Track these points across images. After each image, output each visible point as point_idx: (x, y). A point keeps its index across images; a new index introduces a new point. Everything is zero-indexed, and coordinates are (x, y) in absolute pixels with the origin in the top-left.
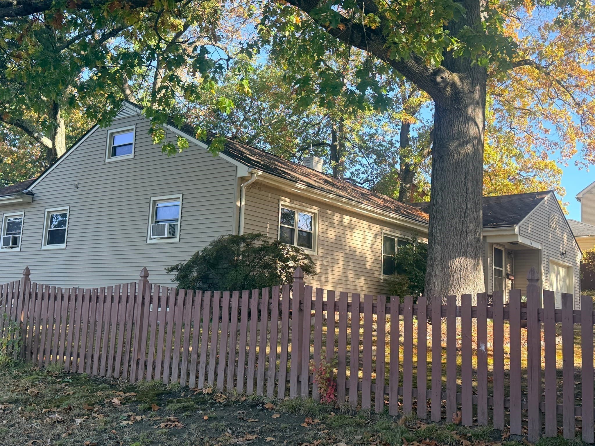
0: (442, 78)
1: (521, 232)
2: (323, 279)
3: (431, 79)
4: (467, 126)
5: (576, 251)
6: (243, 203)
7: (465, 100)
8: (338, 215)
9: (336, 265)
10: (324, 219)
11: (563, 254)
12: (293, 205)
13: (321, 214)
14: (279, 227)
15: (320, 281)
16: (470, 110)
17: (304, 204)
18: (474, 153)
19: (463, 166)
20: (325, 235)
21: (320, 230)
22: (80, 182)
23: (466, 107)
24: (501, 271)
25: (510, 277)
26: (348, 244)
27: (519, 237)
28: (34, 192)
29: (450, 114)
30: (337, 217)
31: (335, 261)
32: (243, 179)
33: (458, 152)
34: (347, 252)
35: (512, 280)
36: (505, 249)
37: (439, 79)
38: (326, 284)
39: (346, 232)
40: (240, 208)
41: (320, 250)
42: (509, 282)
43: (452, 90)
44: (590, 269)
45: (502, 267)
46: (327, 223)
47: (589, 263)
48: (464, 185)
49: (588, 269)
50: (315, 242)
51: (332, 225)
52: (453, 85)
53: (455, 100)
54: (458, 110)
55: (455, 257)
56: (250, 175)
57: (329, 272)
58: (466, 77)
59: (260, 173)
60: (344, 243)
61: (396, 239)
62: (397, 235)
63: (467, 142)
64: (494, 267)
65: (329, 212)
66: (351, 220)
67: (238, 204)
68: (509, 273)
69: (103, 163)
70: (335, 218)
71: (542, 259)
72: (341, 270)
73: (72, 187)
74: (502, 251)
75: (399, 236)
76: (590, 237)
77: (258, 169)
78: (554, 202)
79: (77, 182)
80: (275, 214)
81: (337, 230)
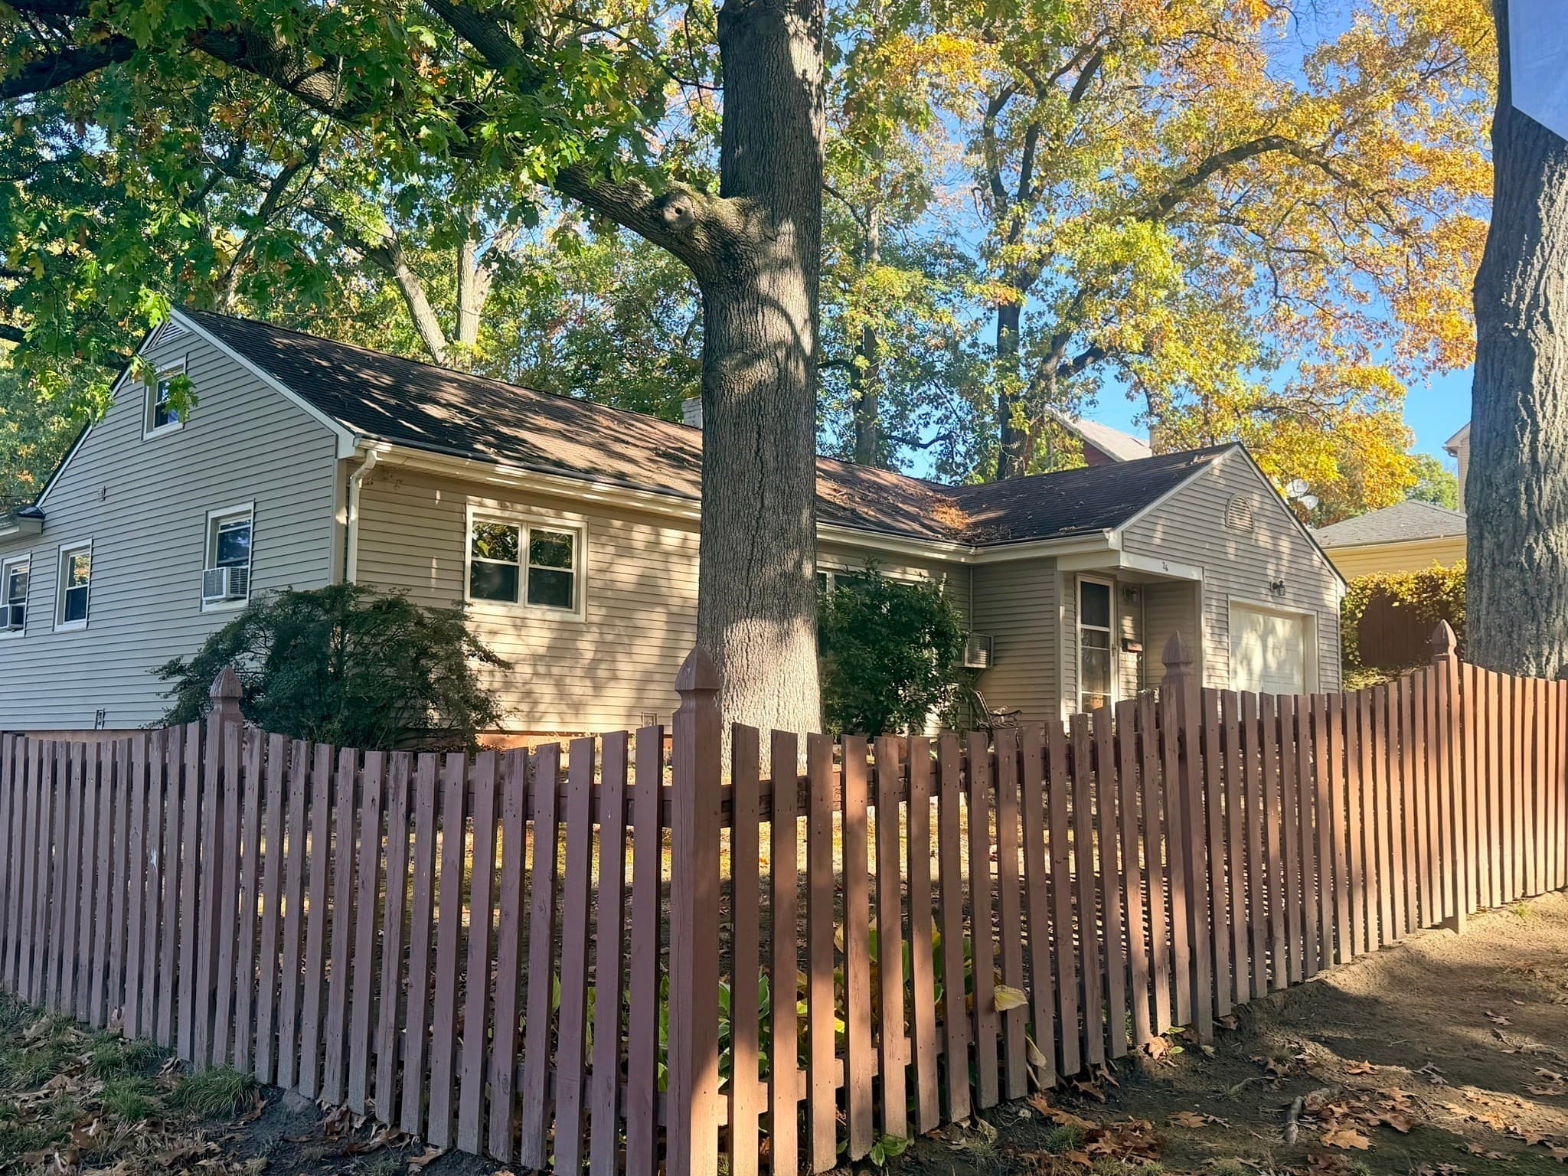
0: (678, 211)
1: (1127, 543)
2: (602, 673)
3: (652, 217)
4: (760, 318)
5: (1326, 579)
6: (354, 516)
7: (752, 259)
8: (645, 529)
9: (638, 641)
10: (603, 539)
11: (1275, 586)
12: (507, 514)
13: (594, 529)
14: (468, 563)
15: (593, 678)
16: (764, 283)
17: (534, 509)
18: (779, 379)
19: (754, 411)
20: (608, 576)
21: (591, 565)
22: (107, 485)
23: (756, 273)
24: (1108, 634)
25: (1130, 647)
26: (675, 592)
27: (1123, 555)
28: (46, 511)
29: (721, 292)
30: (641, 534)
31: (636, 632)
32: (352, 463)
33: (742, 378)
34: (674, 609)
35: (1139, 653)
36: (1116, 583)
37: (670, 215)
38: (612, 684)
39: (671, 566)
40: (347, 528)
41: (592, 610)
42: (1131, 660)
43: (711, 237)
44: (1426, 615)
45: (1107, 626)
46: (611, 549)
47: (1420, 602)
48: (757, 453)
49: (1420, 615)
50: (580, 592)
51: (626, 551)
52: (712, 224)
53: (725, 260)
54: (737, 281)
55: (738, 618)
56: (361, 454)
57: (620, 657)
58: (757, 205)
59: (386, 447)
60: (664, 591)
61: (829, 575)
62: (829, 565)
63: (759, 356)
64: (1079, 626)
65: (617, 523)
66: (685, 539)
67: (342, 519)
68: (1129, 636)
69: (138, 443)
70: (636, 536)
71: (1204, 601)
72: (656, 651)
73: (95, 496)
74: (1107, 588)
75: (837, 567)
76: (1441, 540)
77: (379, 440)
78: (1246, 468)
79: (102, 486)
80: (457, 537)
81: (641, 563)
